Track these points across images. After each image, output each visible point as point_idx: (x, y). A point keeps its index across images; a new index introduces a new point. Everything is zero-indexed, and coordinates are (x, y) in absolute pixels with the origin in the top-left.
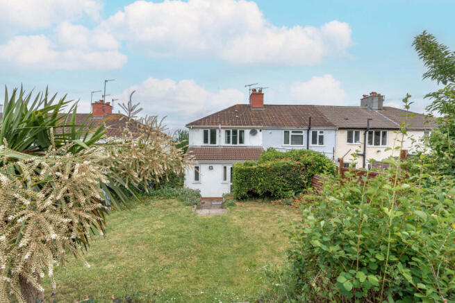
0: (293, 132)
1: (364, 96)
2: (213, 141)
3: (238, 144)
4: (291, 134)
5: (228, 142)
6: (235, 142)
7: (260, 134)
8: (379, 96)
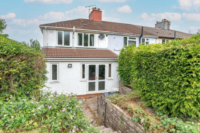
0: (130, 38)
1: (157, 22)
2: (67, 42)
3: (89, 46)
4: (128, 39)
5: (80, 44)
6: (86, 44)
7: (106, 38)
8: (167, 21)
